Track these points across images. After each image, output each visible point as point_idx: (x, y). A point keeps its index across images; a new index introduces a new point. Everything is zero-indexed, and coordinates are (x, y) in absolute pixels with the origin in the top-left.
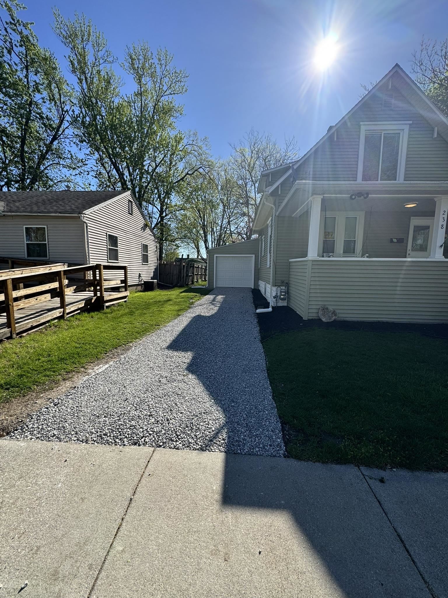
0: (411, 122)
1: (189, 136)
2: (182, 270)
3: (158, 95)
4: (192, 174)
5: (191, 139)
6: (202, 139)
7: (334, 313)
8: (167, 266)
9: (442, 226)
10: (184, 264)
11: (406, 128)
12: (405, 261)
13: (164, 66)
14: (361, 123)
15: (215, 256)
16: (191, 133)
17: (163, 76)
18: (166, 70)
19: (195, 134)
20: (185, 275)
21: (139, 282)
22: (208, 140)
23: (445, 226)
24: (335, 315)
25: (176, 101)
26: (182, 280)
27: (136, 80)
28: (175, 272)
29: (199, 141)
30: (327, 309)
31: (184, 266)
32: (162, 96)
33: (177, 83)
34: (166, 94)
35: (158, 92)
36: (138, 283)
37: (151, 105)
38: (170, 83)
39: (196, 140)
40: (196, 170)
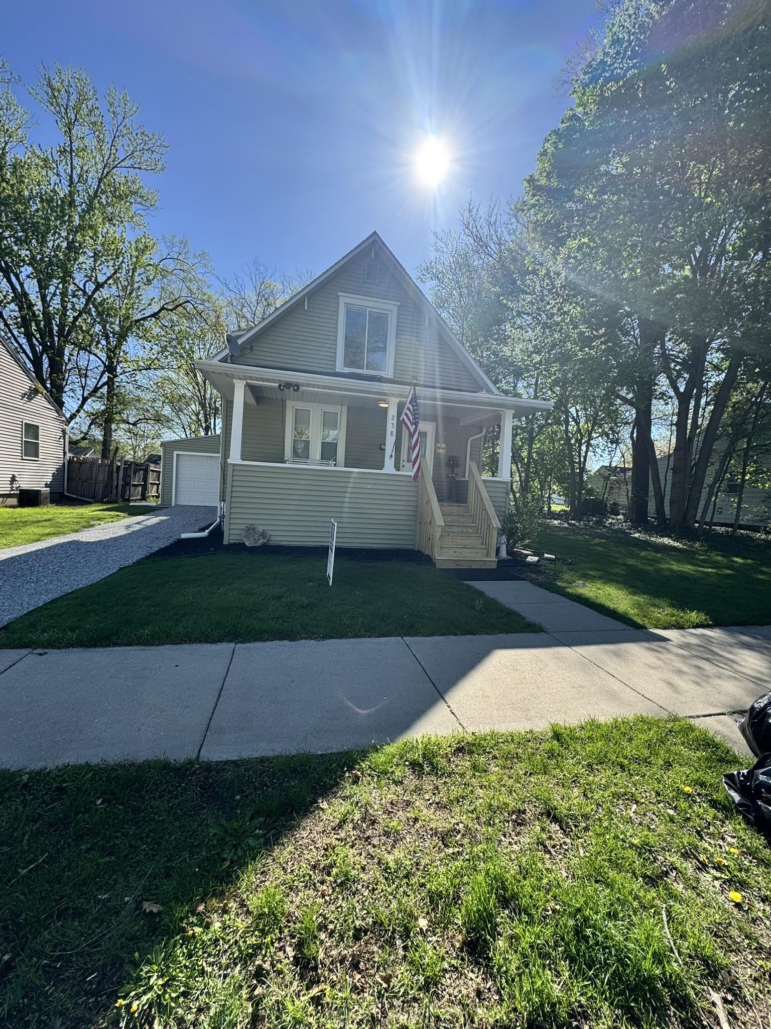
0: (399, 303)
1: (173, 244)
2: (115, 475)
3: (107, 163)
4: (174, 309)
5: (176, 249)
6: (197, 254)
7: (263, 534)
8: (84, 466)
9: (392, 432)
10: (119, 464)
11: (395, 309)
12: (352, 472)
13: (120, 118)
14: (339, 293)
15: (175, 453)
16: (177, 240)
17: (118, 134)
18: (124, 124)
19: (184, 243)
20: (121, 483)
21: (12, 490)
22: (207, 258)
23: (394, 433)
24: (264, 538)
25: (142, 181)
26: (114, 491)
27: (60, 126)
28: (101, 477)
29: (191, 255)
30: (254, 529)
31: (118, 467)
32: (116, 167)
33: (145, 152)
34: (123, 164)
35: (106, 158)
36: (8, 492)
37: (92, 178)
38: (132, 148)
39: (185, 254)
40: (180, 305)
